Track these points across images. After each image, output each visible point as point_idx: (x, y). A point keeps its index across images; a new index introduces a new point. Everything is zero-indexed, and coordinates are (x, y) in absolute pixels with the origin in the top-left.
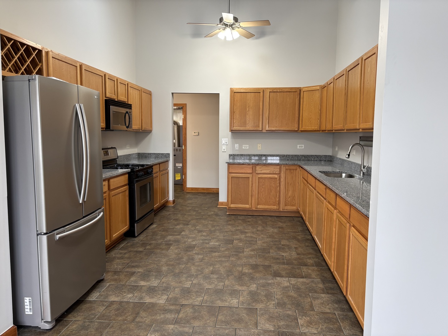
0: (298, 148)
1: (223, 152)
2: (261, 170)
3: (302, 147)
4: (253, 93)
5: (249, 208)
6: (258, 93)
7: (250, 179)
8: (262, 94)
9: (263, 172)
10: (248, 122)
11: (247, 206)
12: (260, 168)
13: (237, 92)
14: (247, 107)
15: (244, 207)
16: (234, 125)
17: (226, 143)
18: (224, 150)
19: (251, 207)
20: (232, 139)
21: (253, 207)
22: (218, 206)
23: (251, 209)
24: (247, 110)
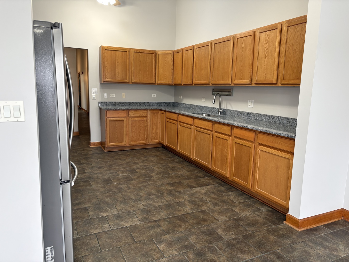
0: (152, 97)
1: (93, 100)
2: (133, 114)
3: (155, 96)
4: (121, 52)
5: (124, 145)
6: (125, 52)
7: (125, 122)
8: (128, 53)
9: (134, 115)
10: (117, 75)
11: (123, 143)
12: (132, 113)
13: (108, 50)
14: (116, 62)
15: (121, 144)
16: (106, 77)
17: (96, 92)
18: (94, 98)
19: (125, 144)
20: (100, 88)
21: (127, 143)
22: (90, 147)
23: (126, 146)
24: (117, 65)
